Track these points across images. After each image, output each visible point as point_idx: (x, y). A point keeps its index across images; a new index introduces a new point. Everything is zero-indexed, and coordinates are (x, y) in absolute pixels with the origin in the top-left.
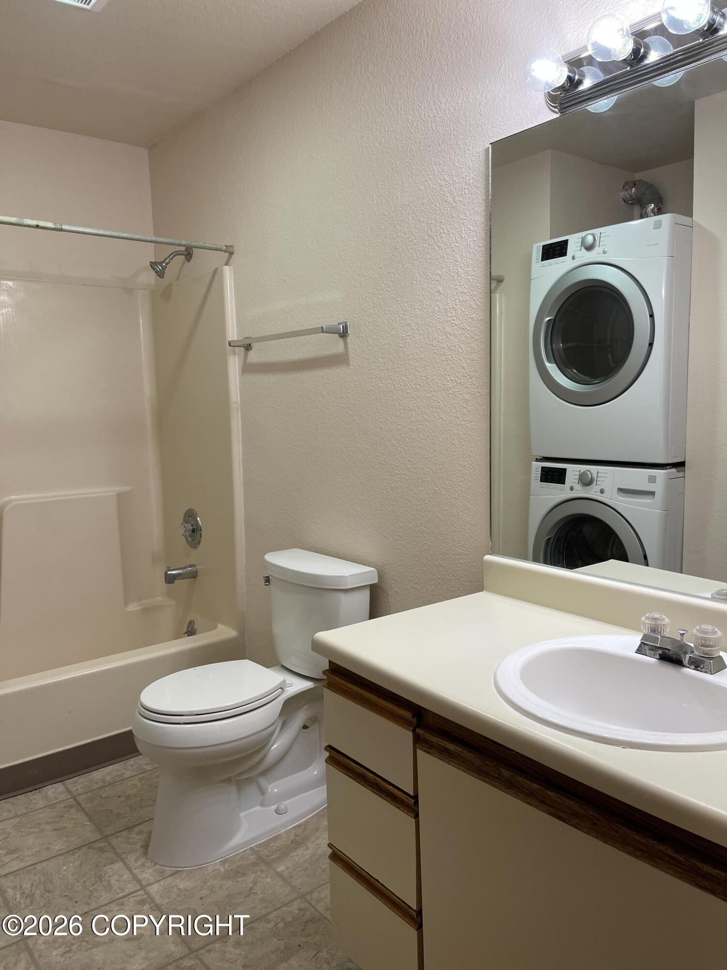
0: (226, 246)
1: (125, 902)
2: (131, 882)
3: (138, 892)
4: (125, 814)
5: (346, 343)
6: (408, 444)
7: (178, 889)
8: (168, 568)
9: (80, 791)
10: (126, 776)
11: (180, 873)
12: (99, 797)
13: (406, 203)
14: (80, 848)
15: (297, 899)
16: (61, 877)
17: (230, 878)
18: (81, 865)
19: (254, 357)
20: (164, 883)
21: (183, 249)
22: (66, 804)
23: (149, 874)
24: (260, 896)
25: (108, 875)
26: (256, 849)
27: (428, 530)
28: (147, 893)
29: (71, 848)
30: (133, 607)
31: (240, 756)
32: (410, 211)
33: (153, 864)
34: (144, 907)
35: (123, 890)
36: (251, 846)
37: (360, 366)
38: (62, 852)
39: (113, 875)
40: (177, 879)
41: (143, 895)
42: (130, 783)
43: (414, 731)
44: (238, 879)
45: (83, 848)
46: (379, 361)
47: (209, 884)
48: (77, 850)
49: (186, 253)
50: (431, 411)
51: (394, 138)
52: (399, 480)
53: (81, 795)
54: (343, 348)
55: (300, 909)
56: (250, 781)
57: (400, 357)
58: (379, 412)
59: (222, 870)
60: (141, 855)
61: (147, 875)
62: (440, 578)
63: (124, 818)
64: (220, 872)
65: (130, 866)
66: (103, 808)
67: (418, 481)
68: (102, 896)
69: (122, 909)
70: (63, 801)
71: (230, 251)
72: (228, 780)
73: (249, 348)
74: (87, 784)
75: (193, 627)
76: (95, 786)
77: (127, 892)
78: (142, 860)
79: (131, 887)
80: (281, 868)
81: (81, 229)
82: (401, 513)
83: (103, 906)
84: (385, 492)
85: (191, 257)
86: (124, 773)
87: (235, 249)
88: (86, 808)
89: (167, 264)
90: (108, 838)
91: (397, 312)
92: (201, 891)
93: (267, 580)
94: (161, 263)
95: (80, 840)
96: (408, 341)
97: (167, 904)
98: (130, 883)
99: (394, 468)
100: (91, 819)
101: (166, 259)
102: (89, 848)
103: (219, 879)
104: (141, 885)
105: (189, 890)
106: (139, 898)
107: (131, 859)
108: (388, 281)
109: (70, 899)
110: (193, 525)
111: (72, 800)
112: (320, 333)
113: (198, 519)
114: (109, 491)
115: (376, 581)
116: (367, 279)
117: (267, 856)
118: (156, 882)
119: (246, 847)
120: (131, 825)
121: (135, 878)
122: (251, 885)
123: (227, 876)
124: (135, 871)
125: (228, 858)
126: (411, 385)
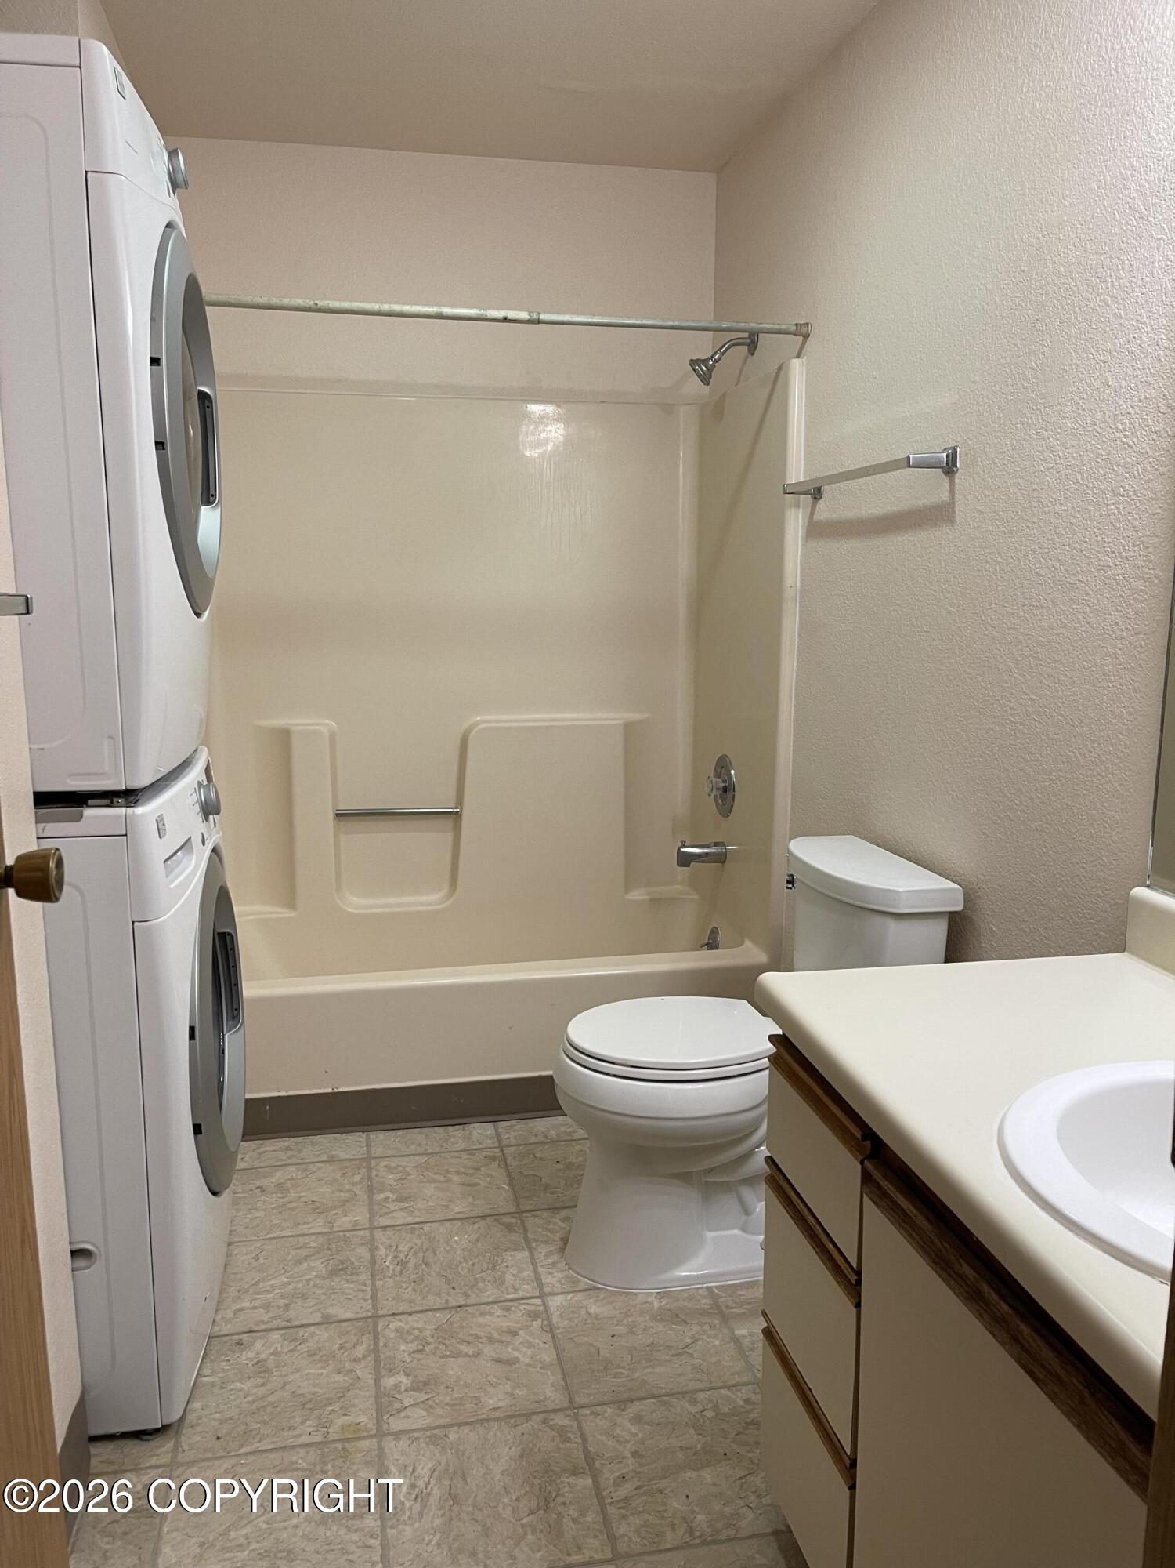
0: (796, 325)
1: (513, 1309)
2: (530, 1282)
3: (533, 1300)
4: (555, 1188)
5: (952, 484)
6: (1032, 668)
7: (587, 1312)
8: (682, 842)
9: (513, 1141)
10: (576, 1136)
11: (597, 1291)
12: (531, 1156)
13: (1065, 218)
14: (483, 1217)
15: (748, 1385)
16: (448, 1249)
17: (662, 1320)
18: (477, 1240)
19: (825, 510)
20: (572, 1298)
21: (746, 335)
22: (488, 1153)
23: (556, 1279)
24: (696, 1362)
25: (505, 1264)
26: (716, 1291)
27: (1052, 830)
28: (544, 1304)
29: (474, 1214)
30: (638, 895)
31: (712, 1142)
32: (1071, 233)
33: (567, 1267)
34: (534, 1323)
35: (516, 1290)
36: (709, 1285)
37: (969, 525)
38: (461, 1216)
39: (512, 1266)
40: (591, 1298)
41: (540, 1305)
42: (577, 1147)
43: (862, 1163)
44: (674, 1326)
45: (488, 1219)
46: (999, 516)
47: (630, 1319)
48: (479, 1219)
49: (749, 341)
50: (1073, 609)
51: (1054, 99)
52: (1013, 733)
53: (512, 1146)
54: (947, 494)
55: (746, 1401)
56: (726, 1187)
57: (1033, 509)
58: (991, 609)
59: (656, 1305)
60: (555, 1250)
61: (553, 1279)
62: (1062, 919)
63: (553, 1193)
64: (653, 1307)
65: (537, 1261)
66: (531, 1172)
67: (1043, 737)
68: (488, 1291)
69: (505, 1316)
70: (490, 1148)
71: (802, 333)
72: (685, 1178)
73: (818, 497)
74: (525, 1133)
75: (716, 938)
76: (533, 1140)
77: (521, 1294)
78: (556, 1257)
79: (527, 1289)
80: (741, 1332)
81: (566, 318)
82: (1011, 794)
83: (484, 1304)
84: (990, 753)
85: (755, 348)
86: (574, 1132)
87: (814, 330)
88: (511, 1166)
89: (717, 361)
90: (524, 1215)
91: (1035, 425)
92: (617, 1325)
93: (791, 881)
94: (705, 361)
95: (488, 1207)
96: (1048, 478)
97: (564, 1328)
98: (528, 1284)
99: (1006, 711)
100: (511, 1183)
101: (715, 353)
102: (496, 1220)
103: (647, 1318)
104: (541, 1290)
105: (600, 1319)
106: (533, 1308)
107: (542, 1250)
108: (1026, 368)
109: (448, 1281)
110: (724, 782)
111: (498, 1150)
112: (905, 468)
113: (733, 772)
114: (616, 717)
115: (959, 908)
116: (993, 366)
117: (727, 1307)
118: (562, 1293)
119: (703, 1284)
120: (558, 1206)
121: (538, 1279)
122: (689, 1341)
123: (659, 1316)
124: (540, 1270)
125: (670, 1291)
126: (1046, 561)
